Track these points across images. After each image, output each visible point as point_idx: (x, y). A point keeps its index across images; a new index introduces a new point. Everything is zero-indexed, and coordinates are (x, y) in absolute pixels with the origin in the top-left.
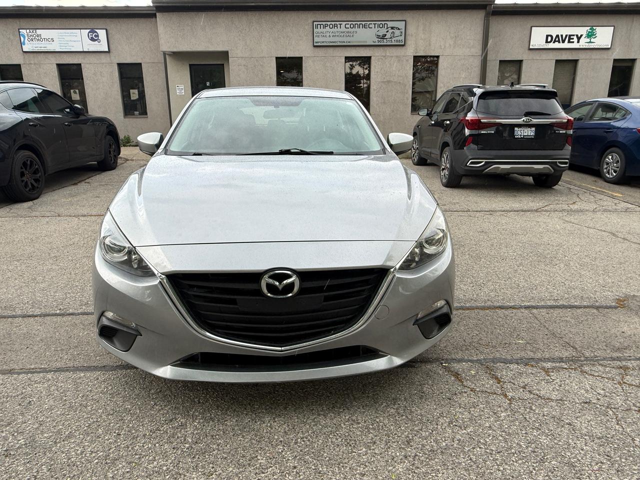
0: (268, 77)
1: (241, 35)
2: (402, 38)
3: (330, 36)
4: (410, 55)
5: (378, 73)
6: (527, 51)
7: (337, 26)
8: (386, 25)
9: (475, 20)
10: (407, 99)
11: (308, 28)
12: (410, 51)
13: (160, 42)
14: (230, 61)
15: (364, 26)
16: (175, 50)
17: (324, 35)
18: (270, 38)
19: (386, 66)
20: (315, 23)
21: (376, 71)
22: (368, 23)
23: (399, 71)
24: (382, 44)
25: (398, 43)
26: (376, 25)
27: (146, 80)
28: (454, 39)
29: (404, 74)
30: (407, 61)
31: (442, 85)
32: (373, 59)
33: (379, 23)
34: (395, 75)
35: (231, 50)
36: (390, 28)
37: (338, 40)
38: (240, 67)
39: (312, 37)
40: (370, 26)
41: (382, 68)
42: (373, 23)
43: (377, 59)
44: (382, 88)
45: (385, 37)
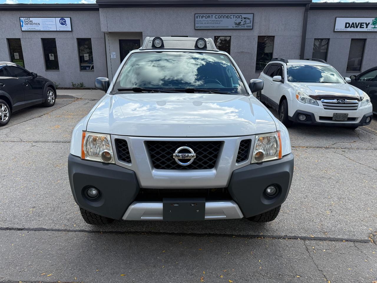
1: (150, 22)
2: (251, 24)
3: (205, 23)
4: (256, 35)
6: (333, 33)
7: (210, 17)
8: (241, 16)
9: (299, 13)
10: (253, 63)
11: (192, 18)
12: (256, 33)
13: (101, 26)
14: (143, 38)
16: (110, 31)
17: (202, 22)
18: (168, 24)
19: (240, 42)
20: (196, 15)
21: (234, 45)
22: (230, 15)
24: (238, 28)
25: (248, 28)
26: (235, 17)
27: (93, 49)
28: (284, 25)
29: (251, 47)
30: (254, 39)
32: (232, 37)
33: (237, 15)
34: (246, 48)
35: (144, 31)
36: (243, 18)
37: (210, 26)
39: (194, 24)
40: (231, 17)
41: (237, 44)
42: (232, 15)
43: (235, 37)
44: (237, 56)
45: (240, 24)
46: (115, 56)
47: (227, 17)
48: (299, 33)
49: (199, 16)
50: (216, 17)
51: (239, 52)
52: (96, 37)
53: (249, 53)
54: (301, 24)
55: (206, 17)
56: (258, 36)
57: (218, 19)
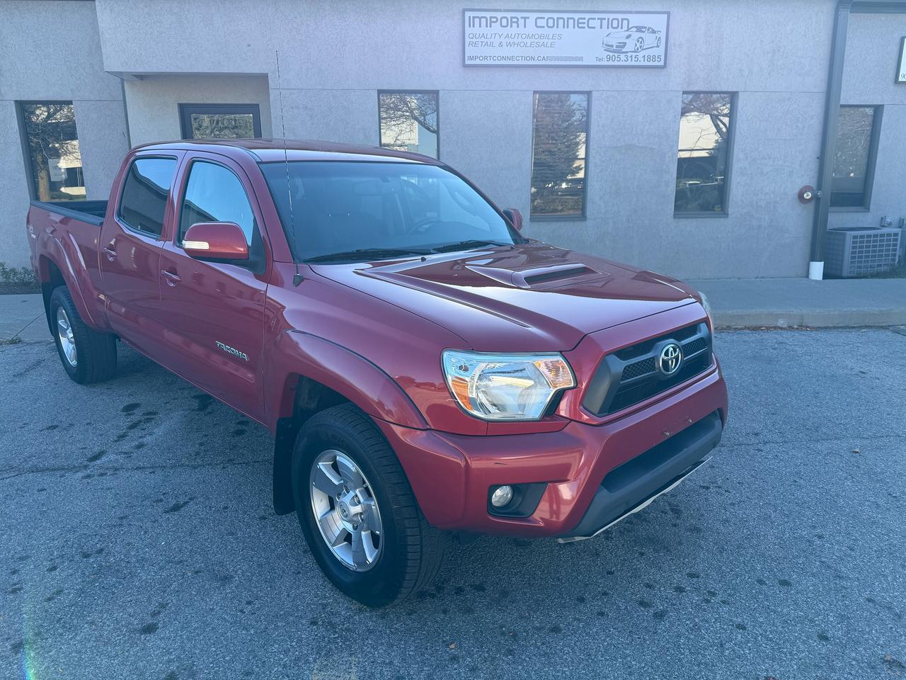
2: (660, 51)
3: (500, 44)
4: (673, 89)
5: (606, 129)
6: (892, 87)
7: (517, 22)
8: (625, 22)
9: (817, 14)
10: (667, 184)
11: (452, 24)
12: (676, 82)
13: (103, 51)
14: (271, 98)
15: (578, 23)
16: (141, 70)
17: (489, 41)
19: (623, 113)
20: (468, 14)
21: (602, 123)
22: (587, 16)
23: (651, 124)
24: (616, 63)
25: (651, 63)
26: (605, 22)
28: (770, 55)
29: (661, 130)
30: (669, 101)
31: (741, 155)
32: (593, 93)
33: (611, 16)
34: (642, 133)
35: (274, 72)
36: (635, 29)
37: (517, 54)
38: (295, 111)
39: (462, 47)
40: (592, 23)
41: (613, 118)
42: (596, 16)
43: (604, 96)
44: (613, 161)
45: (624, 50)
47: (578, 24)
48: (816, 80)
49: (480, 18)
50: (541, 23)
51: (621, 147)
52: (92, 98)
53: (652, 149)
54: (823, 51)
55: (504, 21)
57: (546, 31)
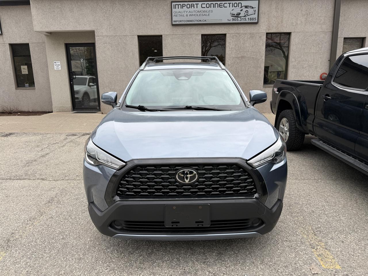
0: (131, 54)
1: (105, 15)
2: (256, 16)
3: (187, 15)
4: (262, 32)
5: (233, 49)
7: (194, 6)
8: (240, 4)
10: (260, 73)
11: (167, 8)
12: (263, 29)
13: (34, 23)
14: (96, 40)
15: (220, 5)
17: (182, 14)
18: (132, 18)
19: (240, 43)
20: (173, 4)
21: (230, 48)
22: (223, 2)
23: (252, 46)
24: (236, 22)
25: (252, 21)
26: (231, 5)
27: (33, 58)
28: (305, 17)
29: (257, 50)
30: (260, 37)
31: (293, 60)
32: (227, 35)
33: (234, 2)
34: (248, 51)
35: (97, 29)
36: (244, 7)
37: (195, 19)
38: (105, 44)
39: (170, 17)
40: (225, 5)
41: (236, 45)
42: (228, 2)
43: (231, 36)
44: (236, 63)
45: (240, 16)
46: (60, 67)
48: (328, 26)
49: (178, 5)
50: (203, 6)
51: (239, 57)
52: (36, 42)
53: (253, 58)
55: (188, 6)
56: (267, 34)
57: (206, 9)
